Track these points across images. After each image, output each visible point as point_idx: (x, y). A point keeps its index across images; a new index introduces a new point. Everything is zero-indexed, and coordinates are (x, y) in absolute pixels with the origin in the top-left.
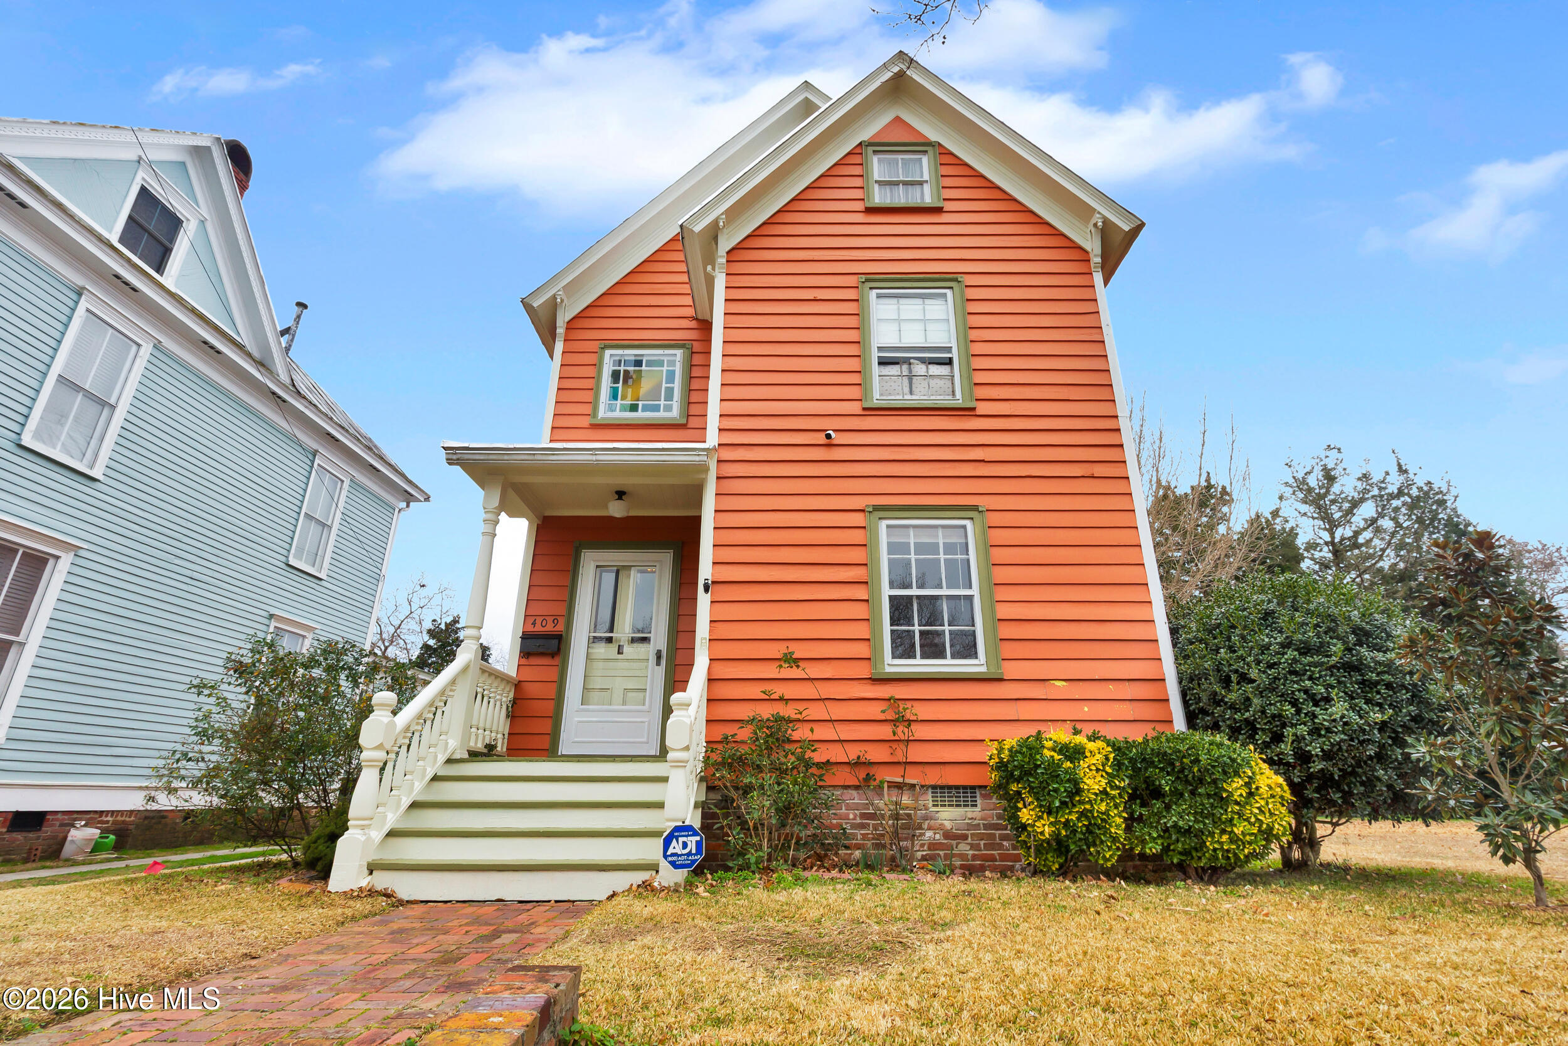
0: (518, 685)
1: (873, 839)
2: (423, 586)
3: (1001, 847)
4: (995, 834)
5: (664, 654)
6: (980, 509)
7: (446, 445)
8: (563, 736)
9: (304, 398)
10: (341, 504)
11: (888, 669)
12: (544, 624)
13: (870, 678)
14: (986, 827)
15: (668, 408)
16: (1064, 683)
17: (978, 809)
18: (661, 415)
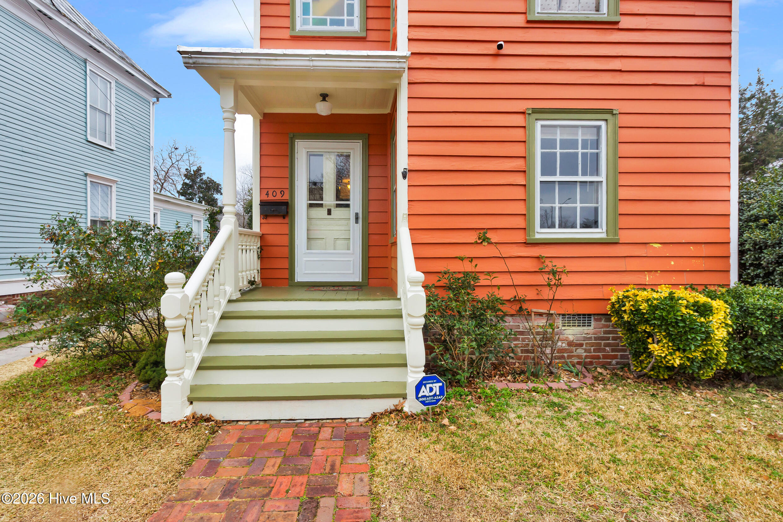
0: (262, 237)
1: (522, 347)
2: (177, 149)
3: (604, 350)
4: (601, 343)
5: (360, 216)
6: (614, 112)
7: (181, 50)
8: (297, 270)
9: (64, 16)
10: (113, 100)
11: (538, 236)
12: (274, 194)
13: (525, 243)
14: (596, 339)
15: (351, 23)
16: (659, 245)
17: (592, 328)
18: (345, 29)
